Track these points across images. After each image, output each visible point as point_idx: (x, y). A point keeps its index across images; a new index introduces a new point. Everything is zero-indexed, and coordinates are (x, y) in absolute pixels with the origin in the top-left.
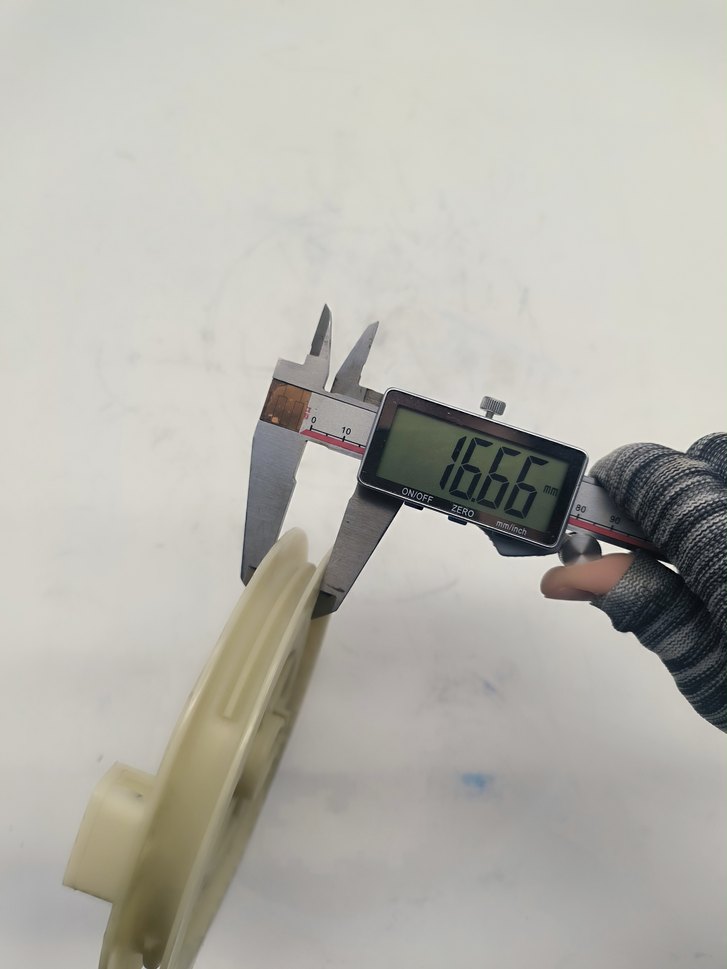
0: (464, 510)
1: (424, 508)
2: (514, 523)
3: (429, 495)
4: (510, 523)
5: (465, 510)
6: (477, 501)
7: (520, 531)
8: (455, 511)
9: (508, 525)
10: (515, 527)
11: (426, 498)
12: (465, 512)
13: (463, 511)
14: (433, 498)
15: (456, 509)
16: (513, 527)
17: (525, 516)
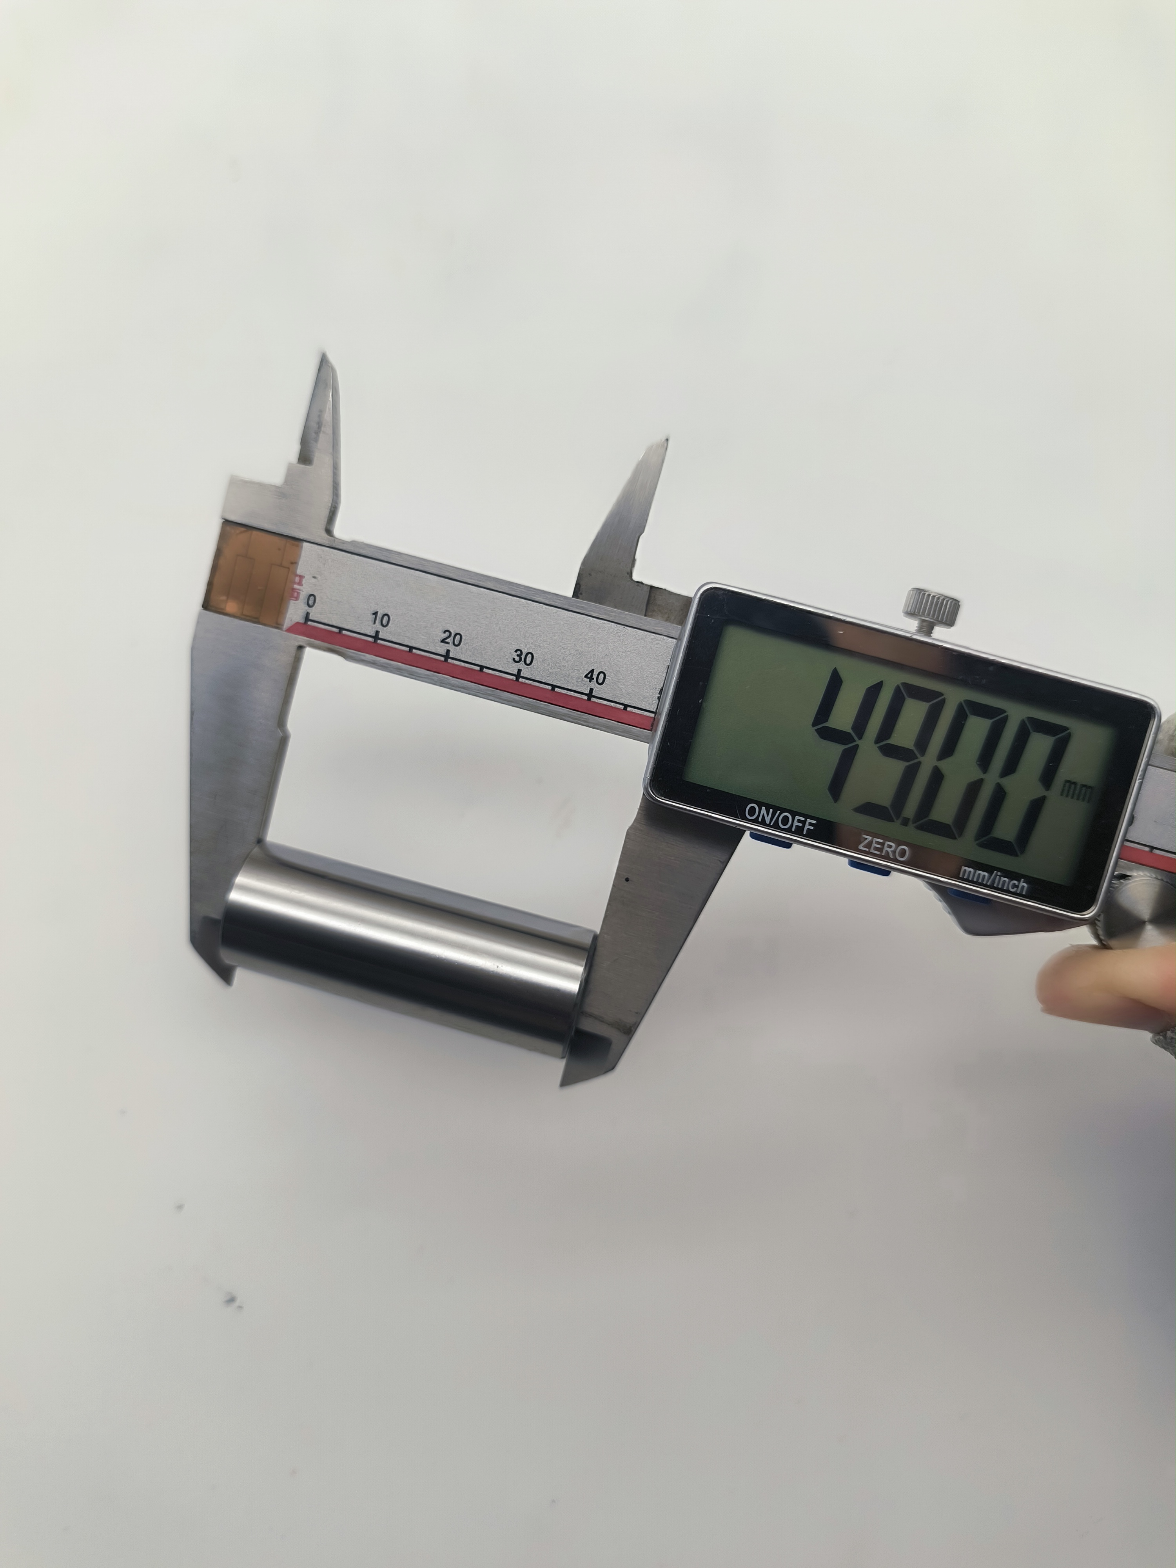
0: (886, 845)
1: (795, 846)
2: (999, 869)
3: (807, 817)
4: (990, 869)
5: (890, 847)
6: (914, 822)
7: (1015, 886)
8: (867, 850)
9: (986, 874)
10: (1000, 876)
11: (800, 825)
12: (889, 850)
13: (886, 848)
14: (814, 822)
15: (869, 845)
16: (998, 877)
17: (1022, 852)
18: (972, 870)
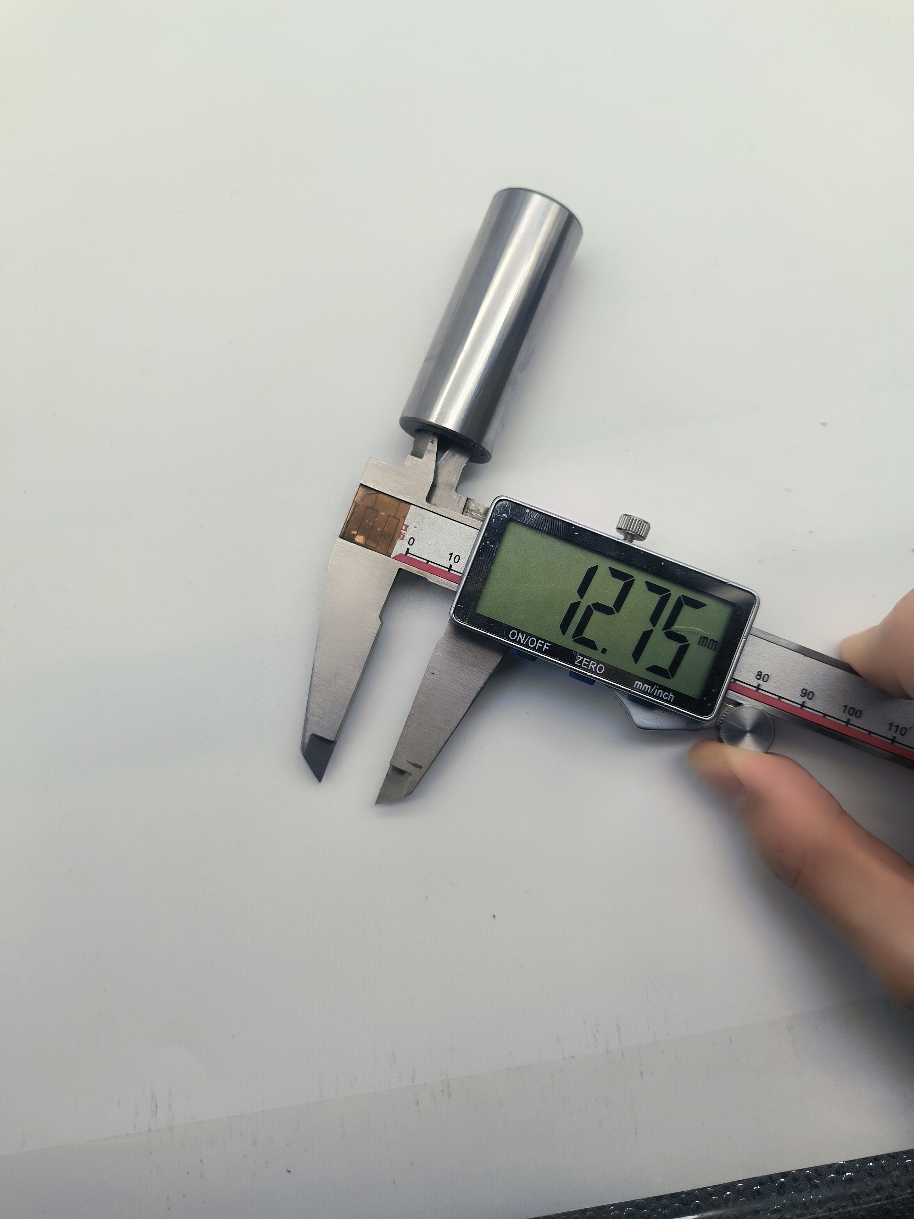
0: (591, 663)
3: (546, 642)
4: (652, 684)
7: (666, 696)
8: (580, 665)
9: (650, 687)
10: (659, 689)
11: (541, 646)
12: (593, 666)
14: (550, 645)
15: (581, 662)
16: (657, 689)
17: (673, 676)
18: (641, 683)
